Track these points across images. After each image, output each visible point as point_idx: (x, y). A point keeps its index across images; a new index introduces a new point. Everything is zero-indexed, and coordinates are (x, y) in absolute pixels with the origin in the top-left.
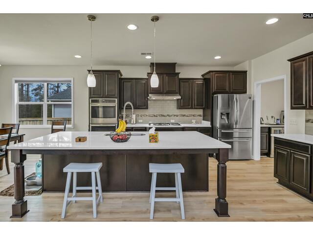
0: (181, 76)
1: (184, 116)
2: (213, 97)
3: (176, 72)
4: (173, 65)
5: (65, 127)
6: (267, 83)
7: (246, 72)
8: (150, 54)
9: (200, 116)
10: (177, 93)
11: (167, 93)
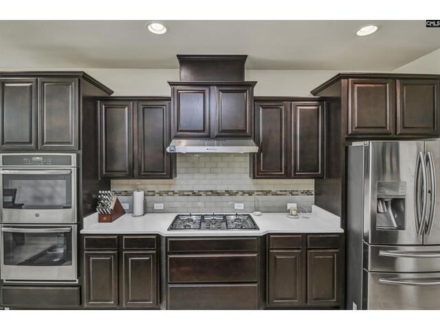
1: (267, 193)
2: (347, 148)
3: (246, 79)
4: (238, 62)
10: (248, 137)
11: (217, 137)
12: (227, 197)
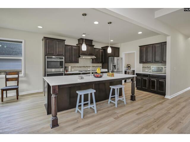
0: (95, 47)
1: (94, 67)
2: (108, 58)
3: (93, 44)
4: (91, 41)
5: (18, 76)
6: (127, 53)
7: (119, 48)
8: (85, 34)
9: (101, 67)
11: (88, 55)
12: (87, 68)
